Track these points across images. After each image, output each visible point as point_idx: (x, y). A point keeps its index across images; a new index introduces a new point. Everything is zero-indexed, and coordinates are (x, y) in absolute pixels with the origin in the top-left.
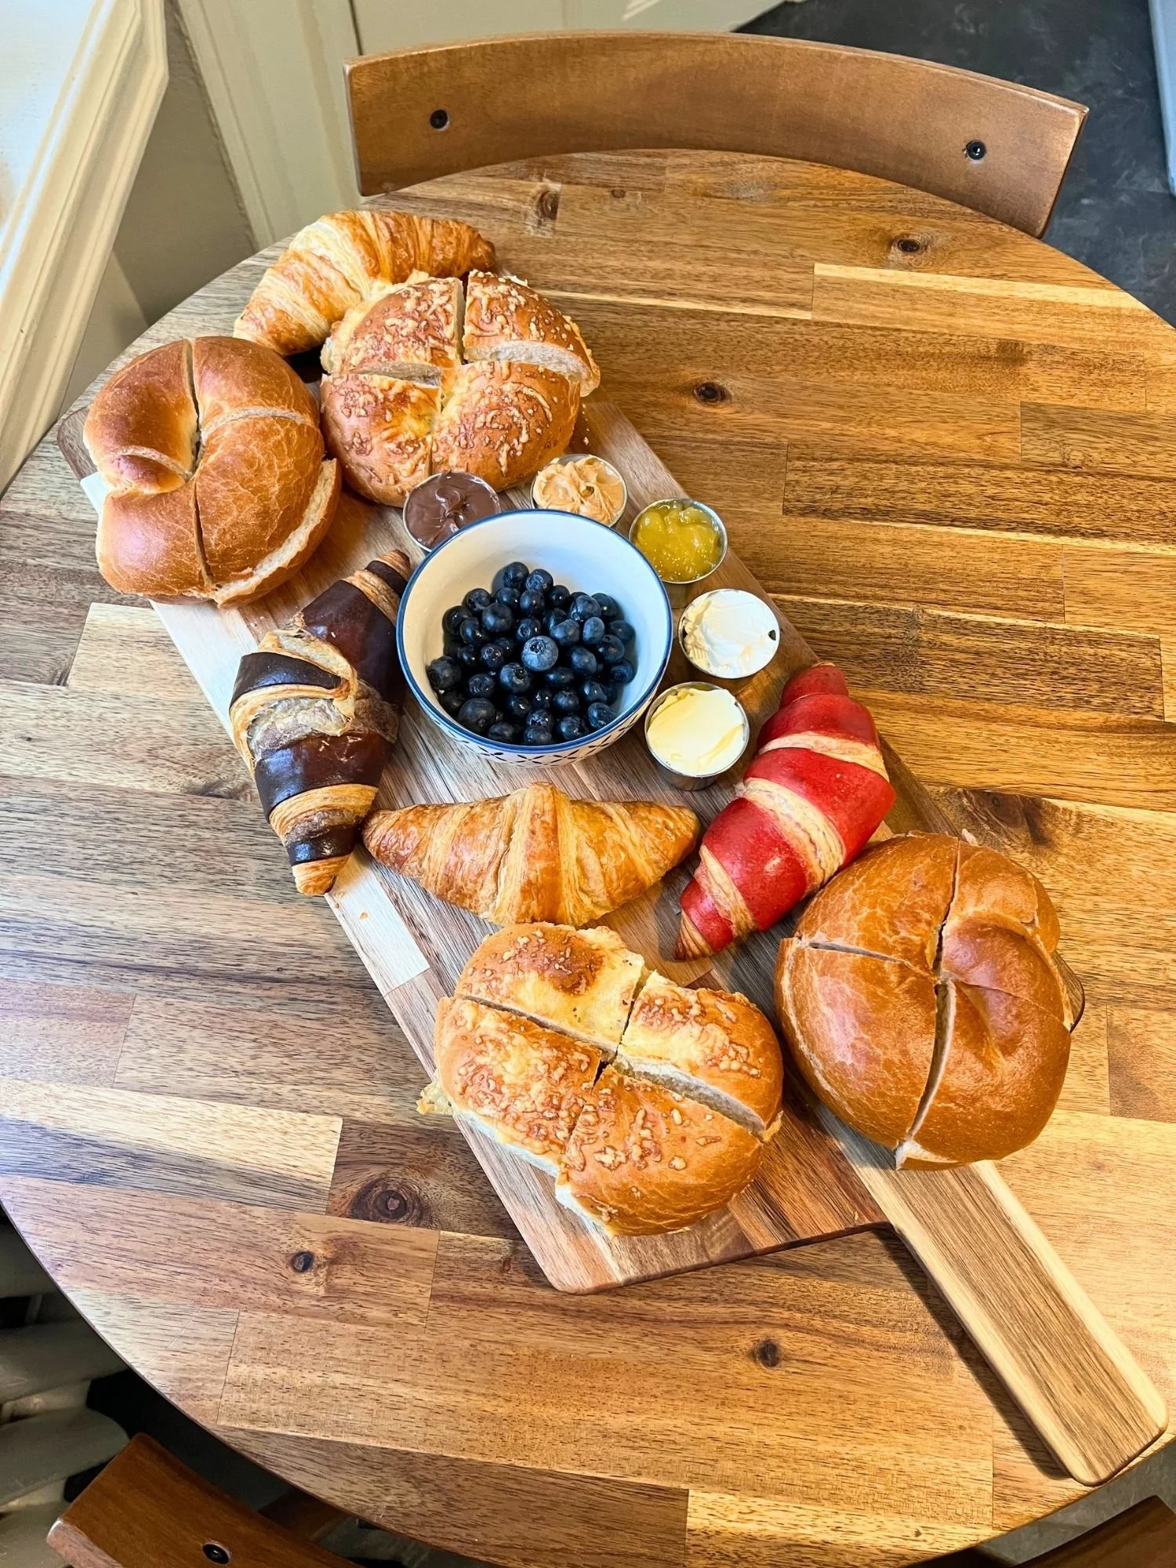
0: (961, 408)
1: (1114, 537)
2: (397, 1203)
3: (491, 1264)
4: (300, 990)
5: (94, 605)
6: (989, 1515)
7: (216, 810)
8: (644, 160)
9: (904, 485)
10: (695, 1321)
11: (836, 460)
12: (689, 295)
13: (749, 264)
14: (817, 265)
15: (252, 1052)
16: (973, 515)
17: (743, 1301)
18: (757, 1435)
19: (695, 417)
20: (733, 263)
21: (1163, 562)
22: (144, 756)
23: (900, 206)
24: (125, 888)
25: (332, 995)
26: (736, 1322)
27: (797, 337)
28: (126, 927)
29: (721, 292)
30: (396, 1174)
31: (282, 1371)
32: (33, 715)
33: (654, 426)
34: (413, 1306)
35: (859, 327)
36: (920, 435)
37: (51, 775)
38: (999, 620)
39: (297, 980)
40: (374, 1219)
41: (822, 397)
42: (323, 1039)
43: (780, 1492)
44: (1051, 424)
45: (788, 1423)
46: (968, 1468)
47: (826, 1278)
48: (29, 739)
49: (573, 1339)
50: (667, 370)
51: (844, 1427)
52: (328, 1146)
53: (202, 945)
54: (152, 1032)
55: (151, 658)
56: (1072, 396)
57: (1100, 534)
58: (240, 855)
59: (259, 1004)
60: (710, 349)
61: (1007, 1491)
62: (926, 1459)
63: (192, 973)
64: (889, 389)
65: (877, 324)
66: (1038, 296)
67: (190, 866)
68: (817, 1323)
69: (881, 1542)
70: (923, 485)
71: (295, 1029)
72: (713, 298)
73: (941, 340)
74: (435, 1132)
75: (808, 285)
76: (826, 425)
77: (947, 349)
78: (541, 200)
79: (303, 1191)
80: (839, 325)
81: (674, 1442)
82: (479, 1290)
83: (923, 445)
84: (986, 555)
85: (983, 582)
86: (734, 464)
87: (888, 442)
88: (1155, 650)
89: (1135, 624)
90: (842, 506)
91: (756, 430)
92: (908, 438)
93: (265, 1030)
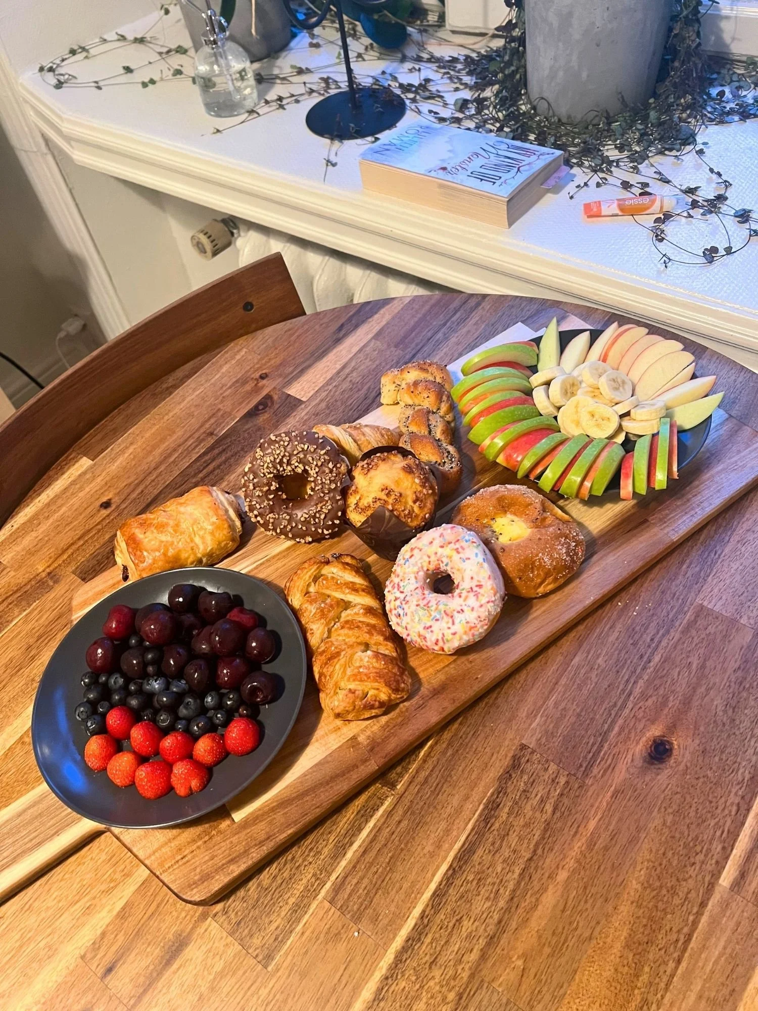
0: (563, 960)
2: (260, 409)
3: (215, 429)
4: (369, 401)
9: (505, 852)
10: (138, 486)
11: (554, 812)
15: (353, 381)
16: (450, 891)
17: (129, 505)
18: (87, 489)
19: (640, 726)
26: (125, 499)
27: (701, 857)
30: (272, 411)
31: (233, 362)
33: (642, 693)
34: (222, 402)
35: (695, 923)
36: (550, 899)
38: (355, 846)
40: (260, 401)
41: (623, 839)
42: (342, 404)
43: (66, 489)
45: (80, 501)
49: (169, 445)
50: (696, 728)
51: (62, 519)
52: (298, 394)
54: (385, 353)
60: (709, 773)
62: (27, 541)
64: (609, 908)
65: (692, 944)
68: (99, 527)
69: (22, 513)
70: (499, 869)
71: (352, 397)
73: (650, 997)
76: (592, 824)
77: (639, 998)
79: (289, 383)
80: (703, 905)
81: (110, 463)
82: (210, 423)
83: (538, 896)
84: (412, 877)
85: (391, 858)
86: (583, 732)
87: (554, 867)
88: (260, 958)
89: (290, 958)
90: (509, 791)
91: (610, 765)
92: (551, 887)
93: (359, 387)
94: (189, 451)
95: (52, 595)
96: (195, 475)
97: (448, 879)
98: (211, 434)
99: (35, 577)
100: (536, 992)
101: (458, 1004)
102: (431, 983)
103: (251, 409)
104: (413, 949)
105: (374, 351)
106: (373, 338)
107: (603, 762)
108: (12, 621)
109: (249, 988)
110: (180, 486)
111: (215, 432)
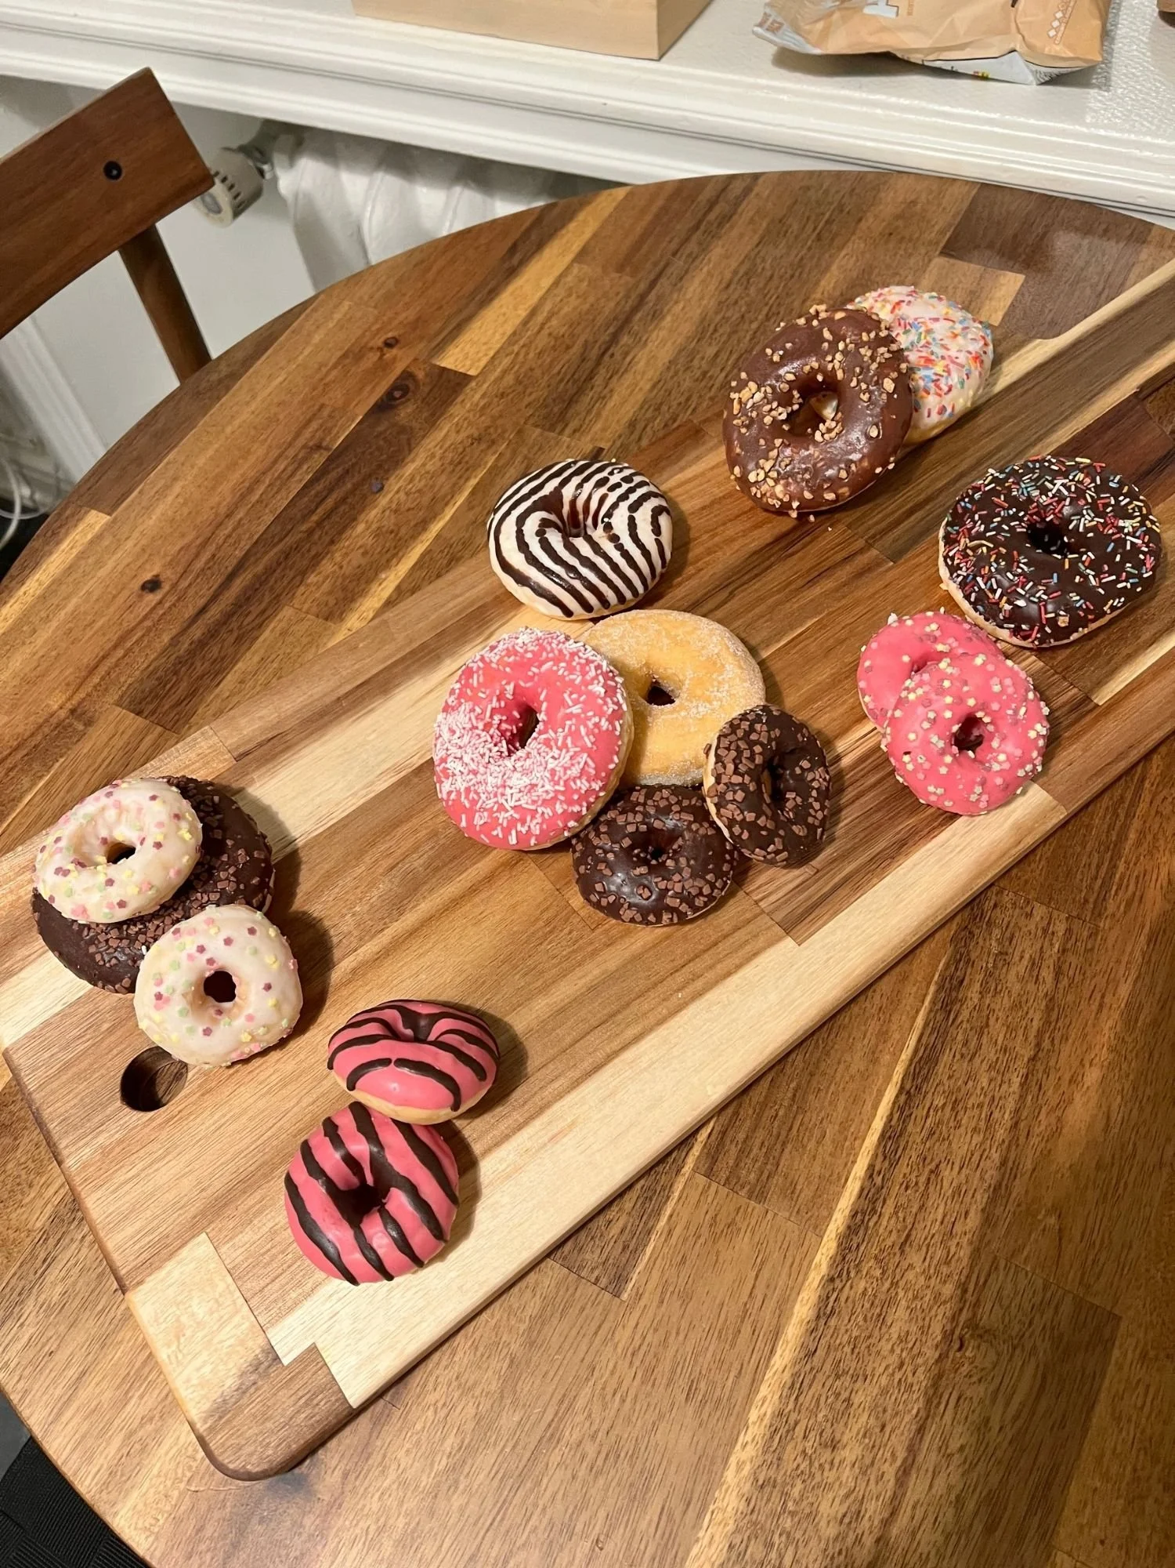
0: (1123, 1206)
1: (813, 1329)
2: (398, 396)
3: (322, 439)
4: (589, 365)
5: (1022, 277)
9: (989, 1053)
10: (204, 547)
11: (1057, 979)
15: (555, 333)
16: (910, 1128)
17: (195, 580)
18: (110, 564)
21: (744, 1387)
24: (728, 275)
25: (575, 382)
26: (185, 572)
28: (694, 276)
30: (420, 398)
31: (331, 325)
32: (916, 235)
34: (324, 392)
37: (850, 244)
39: (598, 362)
40: (393, 383)
42: (542, 374)
43: (70, 567)
44: (1062, 1347)
45: (103, 584)
47: (172, 639)
49: (243, 475)
51: (75, 618)
52: (460, 366)
53: (656, 315)
54: (601, 283)
56: (1117, 1419)
57: (824, 1312)
58: (725, 343)
59: (592, 340)
62: (18, 662)
63: (635, 309)
67: (729, 314)
68: (148, 623)
70: (985, 1084)
71: (560, 359)
76: (1125, 990)
79: (440, 348)
81: (142, 516)
82: (310, 430)
83: (1059, 1113)
84: (839, 1113)
85: (796, 1090)
86: (1078, 849)
87: (1076, 1063)
88: (604, 1281)
89: (656, 1274)
90: (973, 956)
91: (1134, 894)
92: (1077, 1097)
93: (568, 341)
94: (283, 480)
95: (85, 747)
96: (305, 518)
97: (902, 1110)
98: (318, 447)
99: (46, 721)
100: (1089, 1262)
101: (962, 1299)
102: (910, 1275)
103: (381, 399)
104: (867, 1229)
105: (581, 281)
106: (574, 261)
107: (1121, 893)
108: (21, 798)
109: (596, 1333)
110: (281, 540)
111: (324, 444)
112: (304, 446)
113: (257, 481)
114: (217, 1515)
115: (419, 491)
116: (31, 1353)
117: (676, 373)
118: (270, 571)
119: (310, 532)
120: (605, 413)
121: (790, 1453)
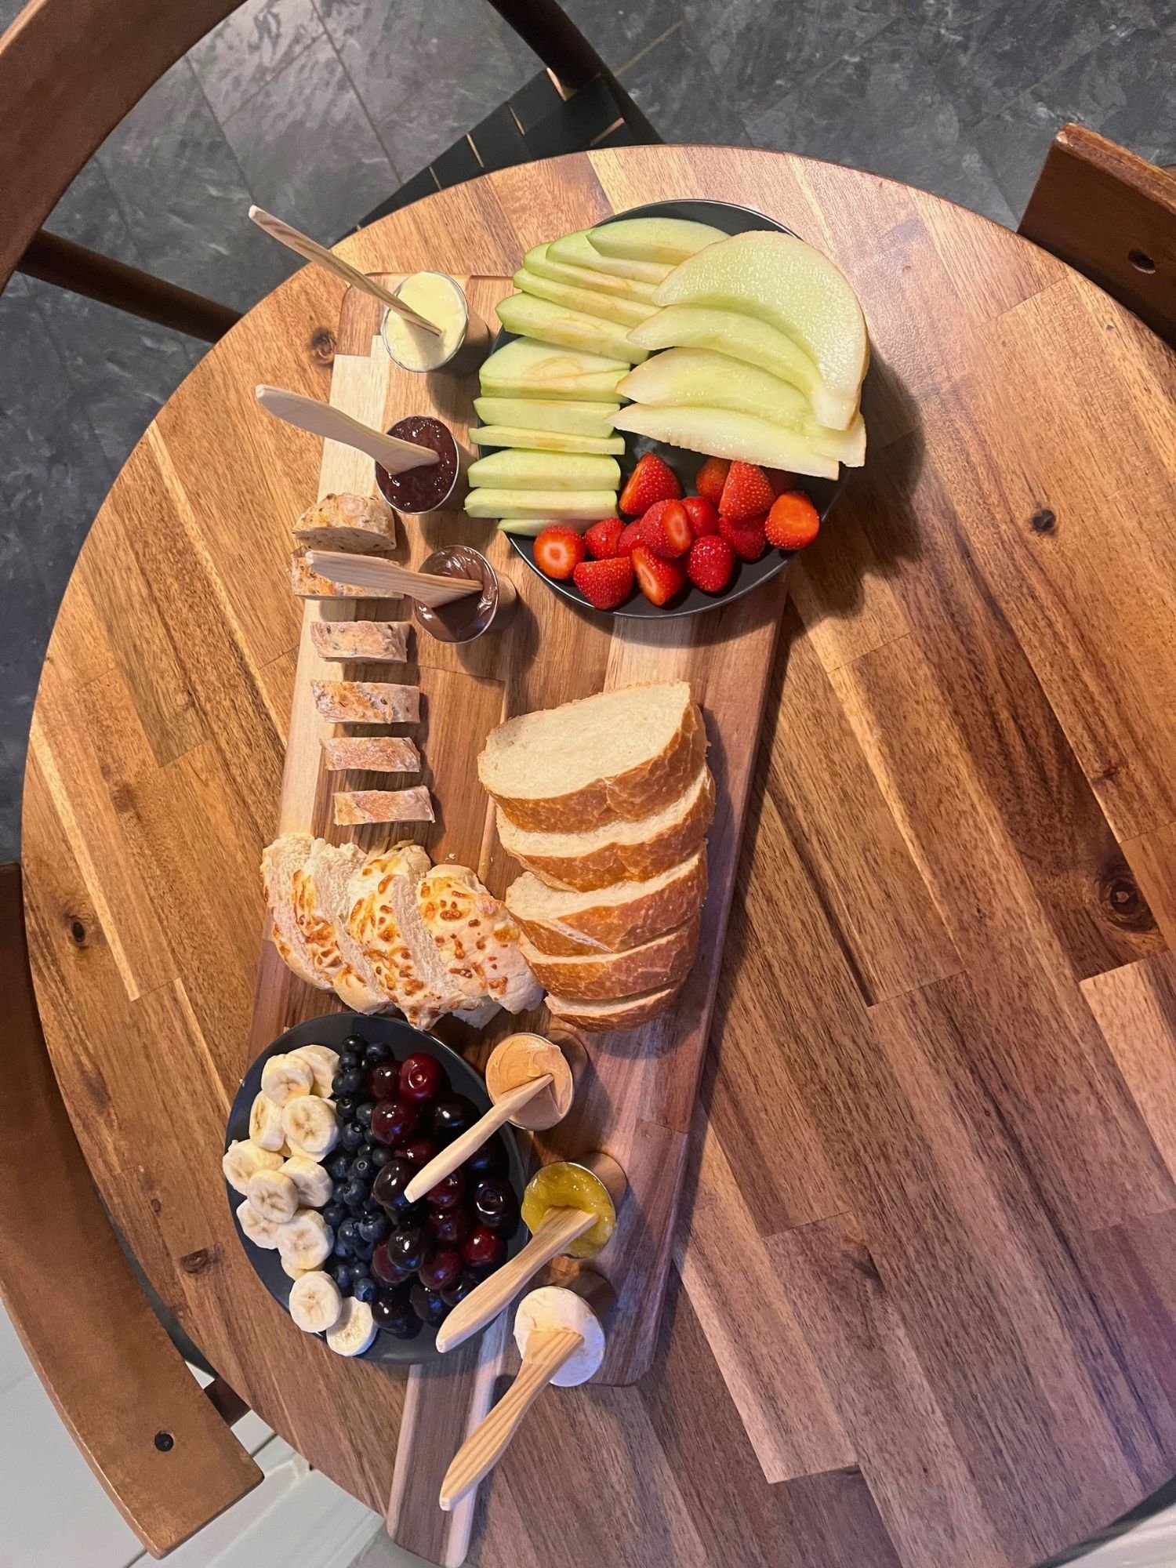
0: (190, 813)
1: (231, 633)
2: (1119, 894)
3: (1118, 785)
4: (994, 1086)
5: (771, 1480)
6: (1059, 284)
7: (884, 1254)
8: (116, 1200)
10: (1056, 594)
12: (212, 1093)
13: (160, 1056)
14: (132, 999)
15: (1073, 1096)
17: (1015, 566)
18: (1115, 493)
20: (165, 1071)
21: (229, 584)
22: (875, 1350)
23: (49, 958)
25: (979, 1052)
26: (1035, 561)
28: (1036, 1278)
29: (195, 1066)
30: (1096, 912)
32: (902, 1482)
35: (166, 934)
36: (229, 833)
37: (946, 1430)
39: (987, 1093)
40: (1145, 904)
42: (1022, 1039)
43: (1148, 450)
44: (165, 734)
45: (1088, 474)
46: (1033, 321)
47: (954, 513)
48: (925, 1470)
49: (1135, 683)
51: (1063, 431)
52: (1110, 980)
53: (1009, 1198)
54: (1113, 1197)
55: (786, 1397)
56: (134, 731)
57: (234, 645)
58: (911, 1209)
59: (1028, 1116)
61: (1031, 282)
62: (1047, 355)
63: (1037, 1188)
64: (205, 879)
66: (68, 805)
67: (947, 1248)
68: (994, 499)
69: (1136, 351)
70: (269, 807)
71: (1029, 1069)
72: (204, 1071)
74: (1039, 895)
75: (152, 997)
77: (147, 852)
78: (195, 1271)
80: (173, 951)
81: (1164, 553)
82: (1146, 783)
83: (237, 826)
93: (1046, 1095)
94: (1088, 716)
96: (1014, 706)
100: (183, 777)
102: (223, 695)
103: (1131, 876)
104: (250, 693)
110: (1001, 670)
111: (1109, 783)
112: (1124, 762)
113: (1110, 690)
114: (325, 296)
115: (957, 825)
116: (454, 213)
117: (910, 1139)
118: (967, 638)
119: (987, 700)
120: (913, 1043)
121: (199, 585)
